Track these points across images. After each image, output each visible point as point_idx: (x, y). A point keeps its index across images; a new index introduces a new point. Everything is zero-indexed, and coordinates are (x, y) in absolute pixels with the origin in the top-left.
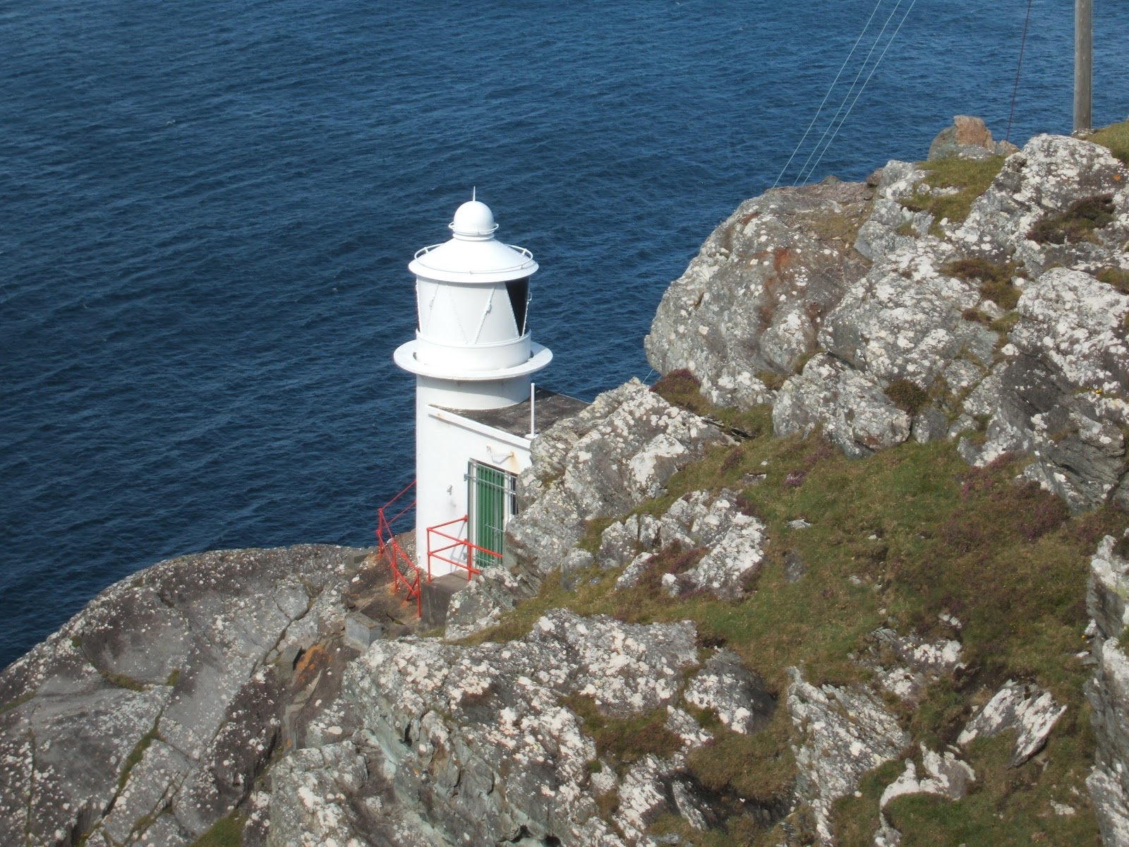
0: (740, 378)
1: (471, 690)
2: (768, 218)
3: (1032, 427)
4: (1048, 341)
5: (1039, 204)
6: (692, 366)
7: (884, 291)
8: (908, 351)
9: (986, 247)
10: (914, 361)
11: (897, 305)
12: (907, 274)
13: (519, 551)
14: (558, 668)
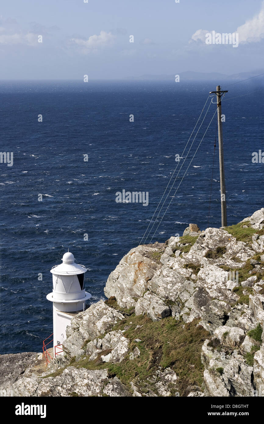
0: (127, 299)
1: (44, 391)
2: (137, 253)
3: (202, 310)
4: (205, 285)
5: (208, 247)
6: (116, 296)
7: (165, 273)
8: (170, 289)
9: (194, 260)
10: (172, 292)
11: (168, 277)
12: (172, 268)
13: (66, 350)
14: (69, 384)
